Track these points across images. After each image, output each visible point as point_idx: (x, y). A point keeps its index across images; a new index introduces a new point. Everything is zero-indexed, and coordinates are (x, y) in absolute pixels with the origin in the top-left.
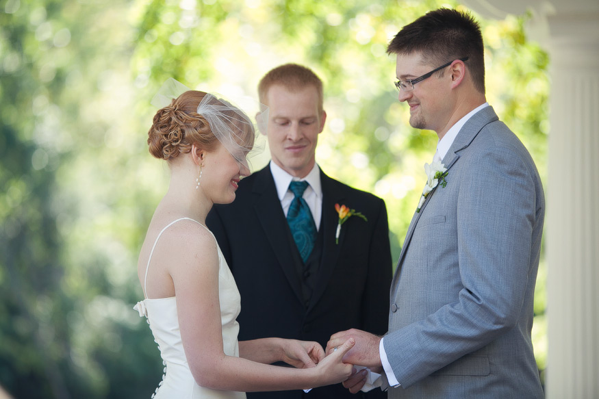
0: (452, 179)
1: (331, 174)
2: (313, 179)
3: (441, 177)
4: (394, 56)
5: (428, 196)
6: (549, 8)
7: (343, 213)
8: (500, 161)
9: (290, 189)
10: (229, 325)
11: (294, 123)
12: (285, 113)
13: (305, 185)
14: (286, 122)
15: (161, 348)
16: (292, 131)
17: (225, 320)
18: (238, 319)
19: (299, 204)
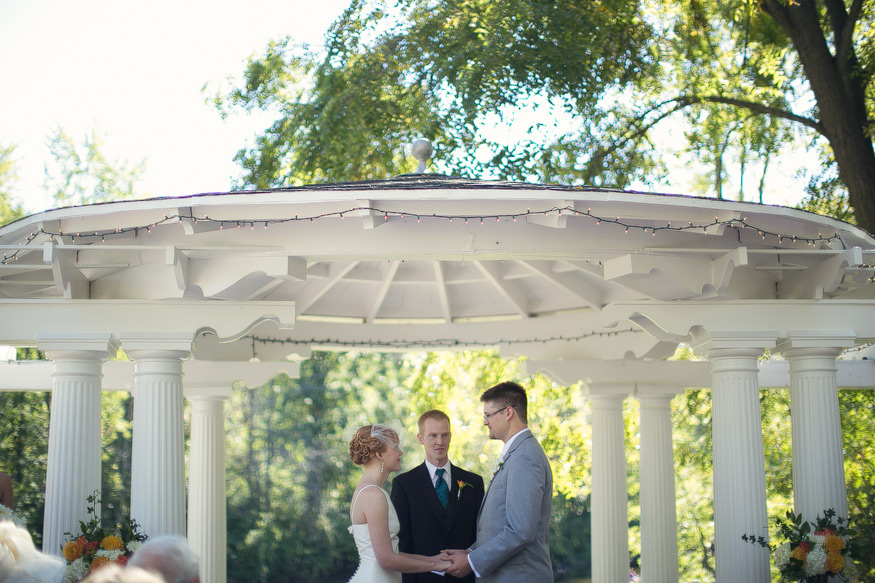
0: (506, 466)
1: (454, 464)
2: (447, 468)
3: (501, 465)
4: (483, 403)
5: (495, 474)
6: (590, 381)
7: (461, 484)
8: (528, 459)
9: (436, 473)
10: (394, 538)
11: (439, 436)
12: (434, 431)
13: (444, 470)
14: (435, 435)
15: (359, 550)
16: (439, 440)
17: (392, 536)
18: (398, 535)
19: (441, 481)
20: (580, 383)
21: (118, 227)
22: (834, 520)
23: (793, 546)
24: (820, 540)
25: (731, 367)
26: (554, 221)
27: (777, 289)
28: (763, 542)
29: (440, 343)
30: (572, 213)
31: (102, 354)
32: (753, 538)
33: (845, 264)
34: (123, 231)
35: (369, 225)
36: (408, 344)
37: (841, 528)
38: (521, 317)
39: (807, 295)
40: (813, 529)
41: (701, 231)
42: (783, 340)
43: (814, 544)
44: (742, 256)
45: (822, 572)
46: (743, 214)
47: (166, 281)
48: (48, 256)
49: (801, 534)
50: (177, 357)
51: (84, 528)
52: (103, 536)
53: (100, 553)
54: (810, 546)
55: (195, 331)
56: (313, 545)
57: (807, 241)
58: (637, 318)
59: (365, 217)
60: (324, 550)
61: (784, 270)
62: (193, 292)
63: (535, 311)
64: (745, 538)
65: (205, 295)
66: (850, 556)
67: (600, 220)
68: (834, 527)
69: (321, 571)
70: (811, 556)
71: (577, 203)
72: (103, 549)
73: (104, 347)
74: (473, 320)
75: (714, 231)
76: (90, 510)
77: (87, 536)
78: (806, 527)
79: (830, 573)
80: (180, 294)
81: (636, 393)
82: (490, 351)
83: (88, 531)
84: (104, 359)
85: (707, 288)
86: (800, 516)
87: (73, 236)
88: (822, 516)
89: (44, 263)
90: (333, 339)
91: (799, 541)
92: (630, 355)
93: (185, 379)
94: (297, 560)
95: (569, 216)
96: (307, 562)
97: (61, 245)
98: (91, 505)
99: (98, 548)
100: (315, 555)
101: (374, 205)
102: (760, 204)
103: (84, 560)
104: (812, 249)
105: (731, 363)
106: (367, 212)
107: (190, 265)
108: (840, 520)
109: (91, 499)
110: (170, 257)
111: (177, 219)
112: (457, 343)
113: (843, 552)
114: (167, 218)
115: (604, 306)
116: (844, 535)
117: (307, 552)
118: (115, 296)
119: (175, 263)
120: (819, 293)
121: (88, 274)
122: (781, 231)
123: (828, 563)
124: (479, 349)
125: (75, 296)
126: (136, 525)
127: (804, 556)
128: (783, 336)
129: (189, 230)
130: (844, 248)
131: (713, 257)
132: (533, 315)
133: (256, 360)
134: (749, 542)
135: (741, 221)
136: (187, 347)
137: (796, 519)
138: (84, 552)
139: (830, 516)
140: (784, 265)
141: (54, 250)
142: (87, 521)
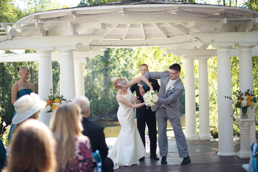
7: (151, 83)
11: (143, 70)
20: (182, 56)
21: (55, 16)
22: (250, 92)
23: (238, 99)
24: (246, 97)
25: (222, 51)
26: (173, 12)
27: (236, 29)
28: (230, 98)
29: (142, 45)
30: (178, 10)
31: (51, 51)
32: (228, 97)
33: (254, 22)
34: (56, 18)
35: (123, 15)
36: (133, 46)
37: (252, 94)
38: (165, 37)
39: (243, 31)
40: (244, 94)
41: (214, 14)
42: (237, 43)
43: (244, 98)
44: (225, 21)
45: (246, 106)
46: (225, 9)
47: (68, 31)
48: (36, 25)
49: (241, 96)
50: (71, 51)
51: (49, 97)
52: (55, 99)
53: (54, 104)
54: (243, 99)
55: (76, 44)
56: (107, 103)
57: (244, 16)
58: (197, 38)
59: (122, 12)
60: (110, 105)
61: (238, 24)
62: (76, 33)
63: (169, 36)
64: (225, 97)
65: (79, 34)
66: (254, 101)
67: (186, 12)
68: (249, 94)
69: (109, 111)
70: (243, 102)
71: (179, 7)
72: (55, 103)
73: (52, 49)
74: (152, 38)
75: (217, 14)
76: (51, 93)
77: (50, 99)
78: (242, 94)
79: (248, 106)
80: (72, 34)
81: (197, 58)
82: (156, 47)
83: (50, 98)
84: (52, 52)
85: (216, 29)
86: (240, 91)
87: (43, 19)
88: (247, 91)
89: (35, 27)
90: (113, 45)
91: (240, 98)
92: (196, 48)
93: (74, 57)
94: (102, 108)
95: (177, 11)
96: (105, 108)
97: (39, 22)
98: (51, 91)
99: (53, 102)
100: (107, 106)
101: (124, 9)
102: (230, 6)
103: (50, 106)
104: (245, 18)
105: (223, 50)
106: (123, 11)
107: (75, 26)
108: (251, 92)
109: (51, 90)
110: (69, 24)
111: (71, 14)
112: (147, 45)
113: (252, 100)
114: (68, 14)
115: (188, 34)
116: (252, 96)
117: (105, 105)
118: (54, 35)
119: (71, 26)
120: (247, 30)
121: (46, 29)
122: (236, 13)
123: (247, 103)
124: (154, 46)
125: (43, 35)
126: (63, 96)
127: (241, 102)
128: (237, 42)
129: (74, 17)
130: (254, 18)
131: (218, 21)
132: (168, 37)
133: (91, 51)
134: (227, 98)
135: (225, 11)
136: (74, 48)
137: (240, 92)
138: (50, 104)
139: (248, 91)
140: (238, 23)
141: (38, 23)
142: (50, 96)
